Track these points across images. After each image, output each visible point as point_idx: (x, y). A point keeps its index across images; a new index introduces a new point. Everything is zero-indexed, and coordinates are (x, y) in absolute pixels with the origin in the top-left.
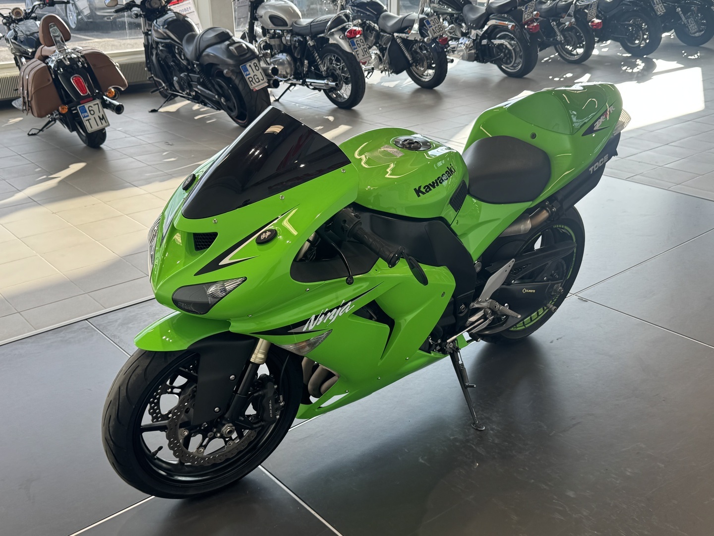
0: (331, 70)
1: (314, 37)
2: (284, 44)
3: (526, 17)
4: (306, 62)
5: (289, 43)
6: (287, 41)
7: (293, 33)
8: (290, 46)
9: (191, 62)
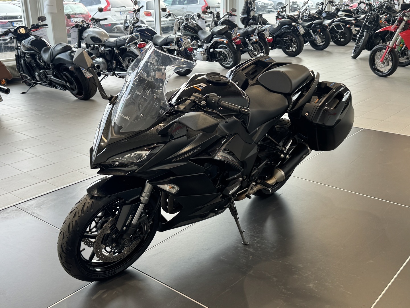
1: (118, 48)
2: (100, 53)
3: (233, 37)
4: (114, 62)
5: (103, 52)
6: (102, 50)
7: (105, 46)
8: (104, 53)
9: (47, 63)
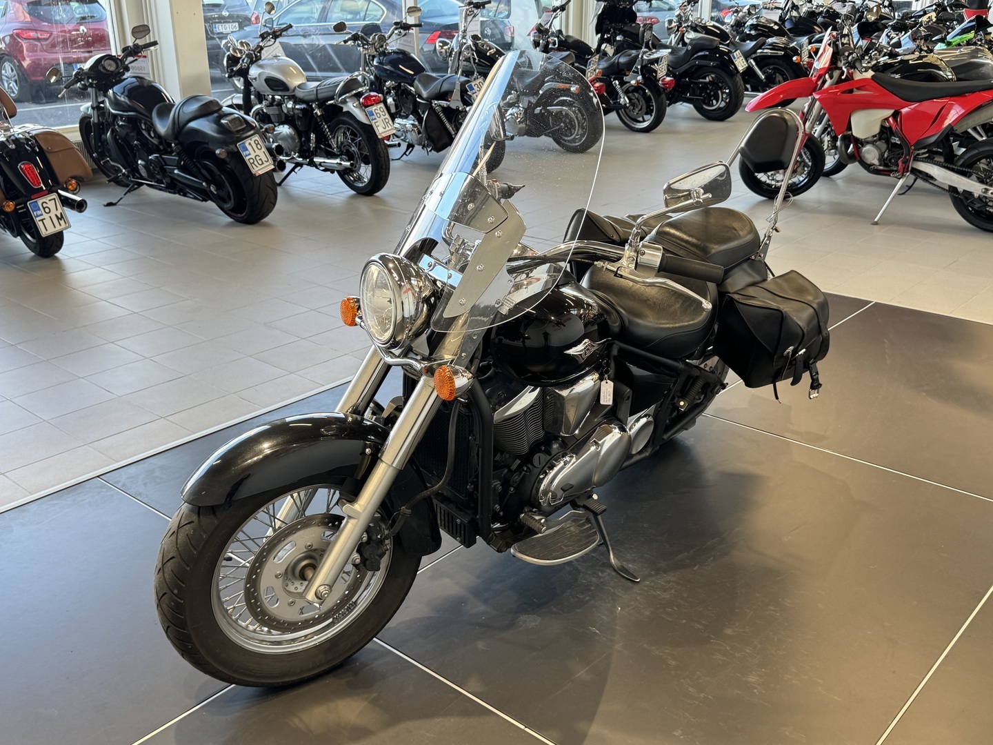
0: (345, 146)
1: (322, 103)
2: (285, 114)
3: (589, 75)
4: (313, 136)
5: (292, 113)
6: (288, 109)
7: (297, 100)
8: (293, 116)
9: (165, 140)
